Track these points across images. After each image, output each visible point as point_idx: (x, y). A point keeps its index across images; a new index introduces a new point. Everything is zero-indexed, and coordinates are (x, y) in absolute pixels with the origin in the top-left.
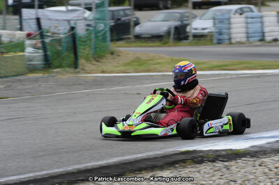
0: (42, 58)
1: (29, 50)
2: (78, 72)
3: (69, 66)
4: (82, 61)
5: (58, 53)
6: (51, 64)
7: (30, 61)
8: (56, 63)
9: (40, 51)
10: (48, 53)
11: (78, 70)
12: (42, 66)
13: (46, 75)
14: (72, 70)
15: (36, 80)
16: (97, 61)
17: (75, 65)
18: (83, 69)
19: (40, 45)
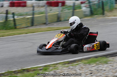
0: (89, 11)
1: (84, 9)
2: (104, 17)
3: (101, 14)
4: (106, 12)
5: (96, 9)
6: (93, 14)
7: (85, 12)
8: (95, 13)
9: (89, 8)
10: (92, 9)
11: (104, 16)
12: (89, 15)
13: (92, 18)
14: (101, 16)
15: (89, 20)
16: (111, 12)
17: (103, 14)
18: (106, 15)
19: (88, 6)
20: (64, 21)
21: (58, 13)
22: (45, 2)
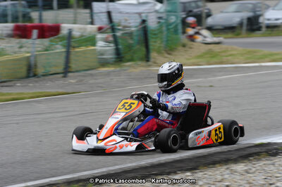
0: (113, 52)
1: (100, 44)
2: (149, 66)
3: (141, 59)
4: (153, 55)
5: (130, 47)
6: (123, 57)
7: (102, 54)
8: (128, 56)
9: (112, 45)
10: (120, 47)
11: (149, 63)
12: (113, 60)
13: (118, 69)
14: (144, 63)
15: (108, 74)
16: (169, 54)
17: (147, 58)
18: (155, 63)
19: (111, 39)
20: (43, 76)
21: (29, 55)
22: (11, 25)
